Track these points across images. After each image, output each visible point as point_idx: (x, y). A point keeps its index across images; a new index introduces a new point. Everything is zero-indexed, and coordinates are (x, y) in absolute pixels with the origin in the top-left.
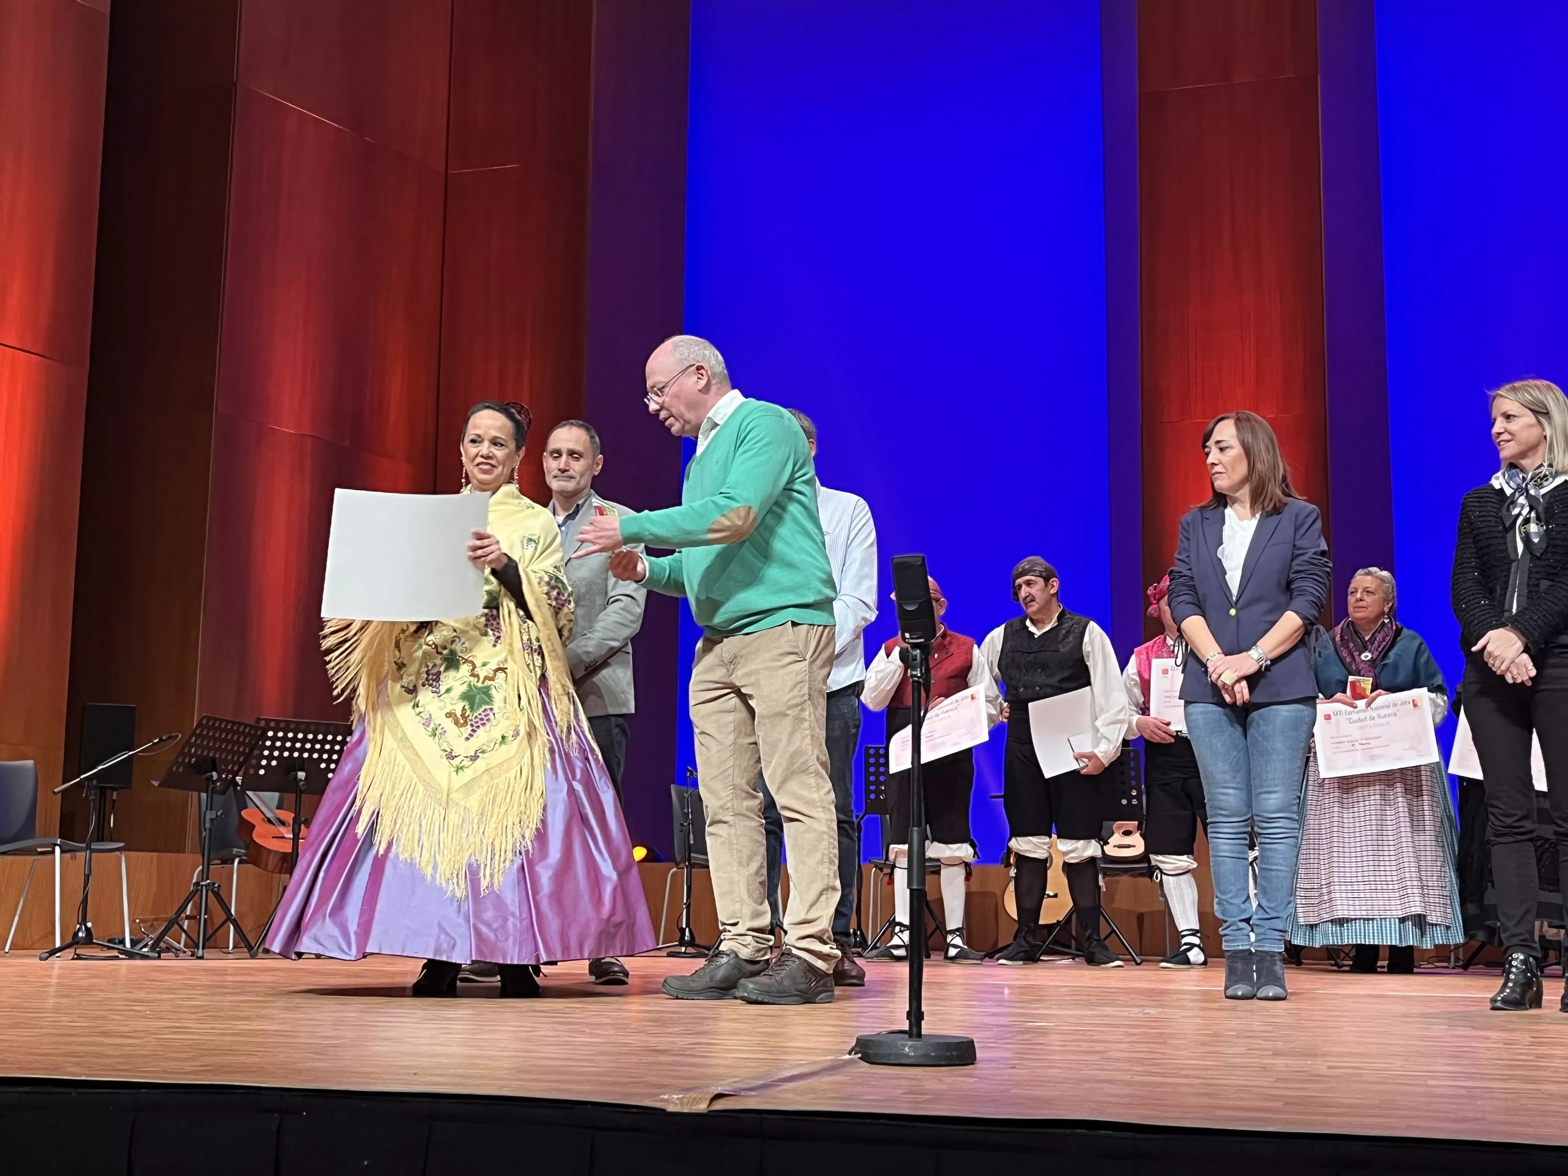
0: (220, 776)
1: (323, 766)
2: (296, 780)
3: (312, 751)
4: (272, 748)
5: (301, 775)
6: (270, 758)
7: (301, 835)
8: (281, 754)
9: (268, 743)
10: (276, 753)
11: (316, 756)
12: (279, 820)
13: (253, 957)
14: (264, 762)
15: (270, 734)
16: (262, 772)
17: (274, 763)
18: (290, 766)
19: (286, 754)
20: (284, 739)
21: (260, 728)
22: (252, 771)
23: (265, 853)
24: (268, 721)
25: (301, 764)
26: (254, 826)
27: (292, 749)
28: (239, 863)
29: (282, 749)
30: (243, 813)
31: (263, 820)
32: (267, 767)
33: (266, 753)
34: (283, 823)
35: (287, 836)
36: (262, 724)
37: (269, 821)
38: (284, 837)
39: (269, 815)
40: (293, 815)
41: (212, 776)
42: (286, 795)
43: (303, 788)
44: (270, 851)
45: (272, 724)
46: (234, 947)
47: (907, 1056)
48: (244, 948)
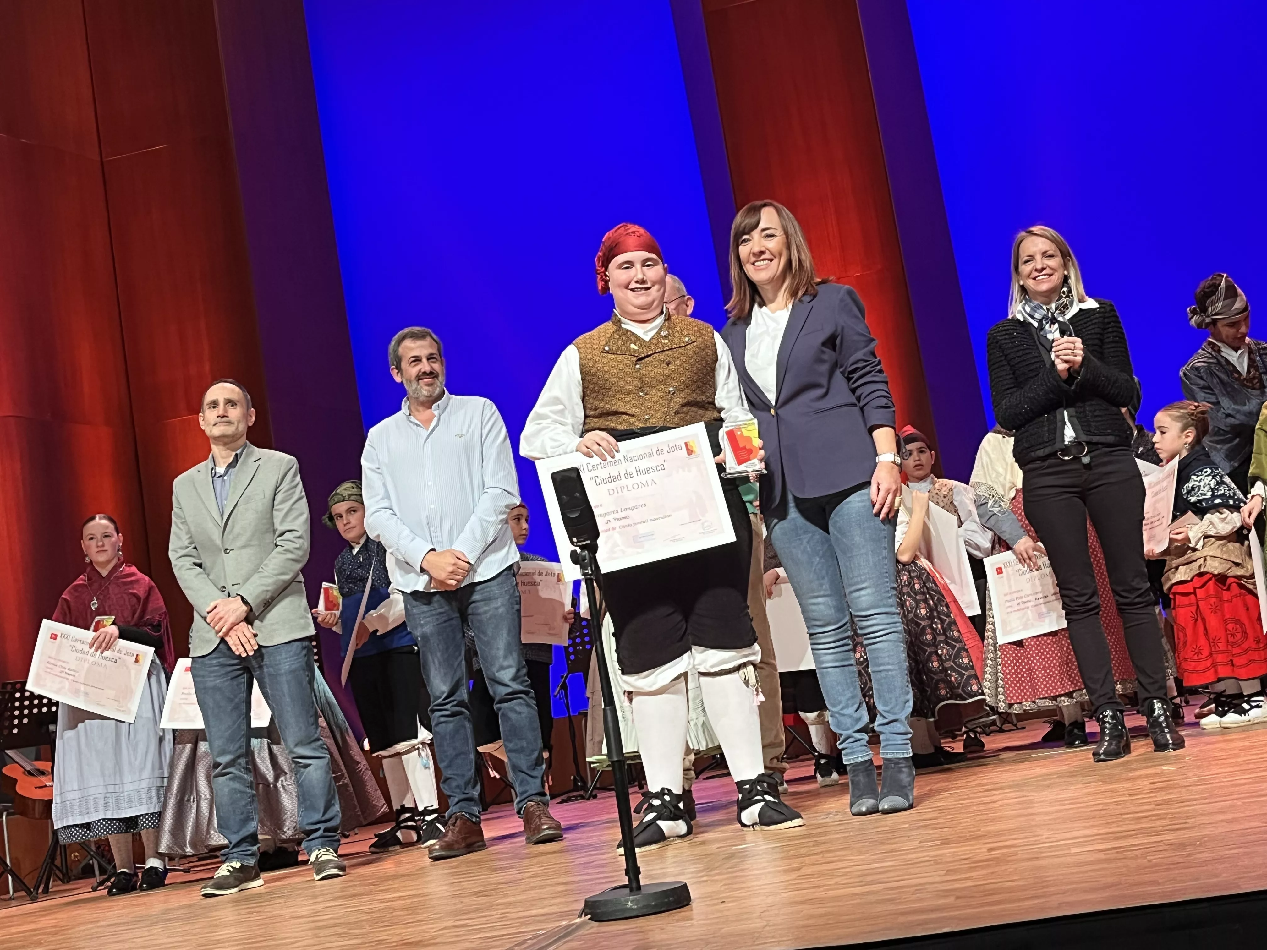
2: (49, 732)
4: (21, 708)
6: (21, 717)
8: (31, 712)
9: (17, 704)
10: (26, 712)
12: (38, 770)
13: (34, 900)
14: (16, 722)
15: (18, 695)
16: (15, 731)
17: (25, 721)
18: (41, 721)
19: (35, 711)
21: (7, 692)
22: (6, 732)
23: (30, 802)
24: (14, 684)
26: (16, 781)
27: (40, 706)
28: (7, 816)
29: (31, 707)
30: (4, 770)
31: (24, 773)
32: (20, 726)
33: (17, 713)
34: (42, 773)
36: (9, 687)
37: (30, 773)
38: (46, 786)
39: (28, 767)
42: (41, 747)
44: (34, 800)
45: (18, 686)
46: (14, 891)
47: (631, 909)
48: (23, 893)
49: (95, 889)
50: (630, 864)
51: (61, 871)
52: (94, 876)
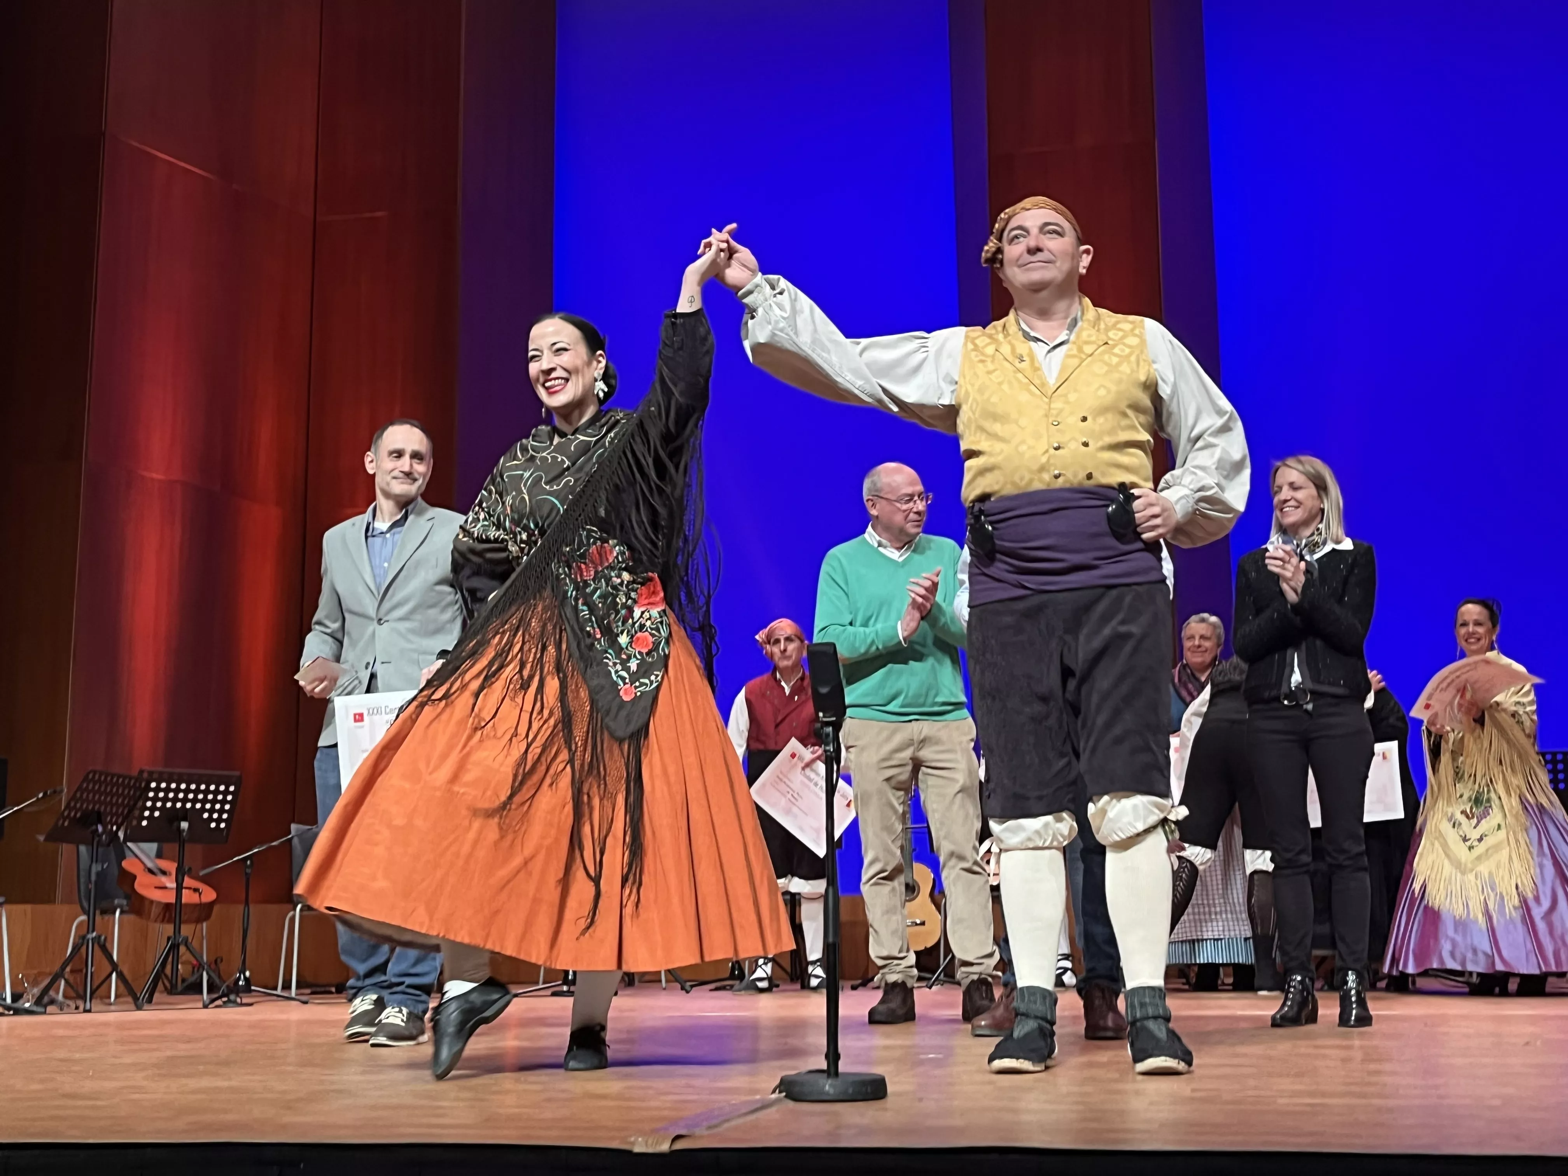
0: (104, 828)
1: (206, 816)
2: (179, 830)
3: (195, 801)
4: (155, 799)
5: (184, 825)
6: (153, 809)
7: (185, 885)
8: (164, 805)
9: (151, 794)
10: (159, 804)
11: (198, 806)
12: (161, 870)
13: (139, 1008)
14: (147, 813)
15: (153, 785)
16: (144, 823)
17: (157, 814)
18: (173, 816)
19: (169, 805)
20: (167, 790)
21: (143, 779)
22: (135, 823)
23: (147, 903)
24: (151, 773)
25: (184, 814)
26: (135, 877)
27: (175, 800)
28: (121, 913)
29: (165, 800)
30: (124, 864)
31: (144, 870)
32: (150, 818)
33: (149, 804)
34: (164, 873)
35: (169, 885)
36: (145, 775)
37: (151, 871)
38: (165, 888)
39: (150, 865)
40: (176, 865)
41: (97, 830)
43: (186, 838)
44: (152, 902)
45: (155, 776)
46: (117, 997)
47: (828, 1094)
48: (130, 999)
49: (205, 1006)
50: (832, 1048)
51: (170, 982)
52: (201, 992)
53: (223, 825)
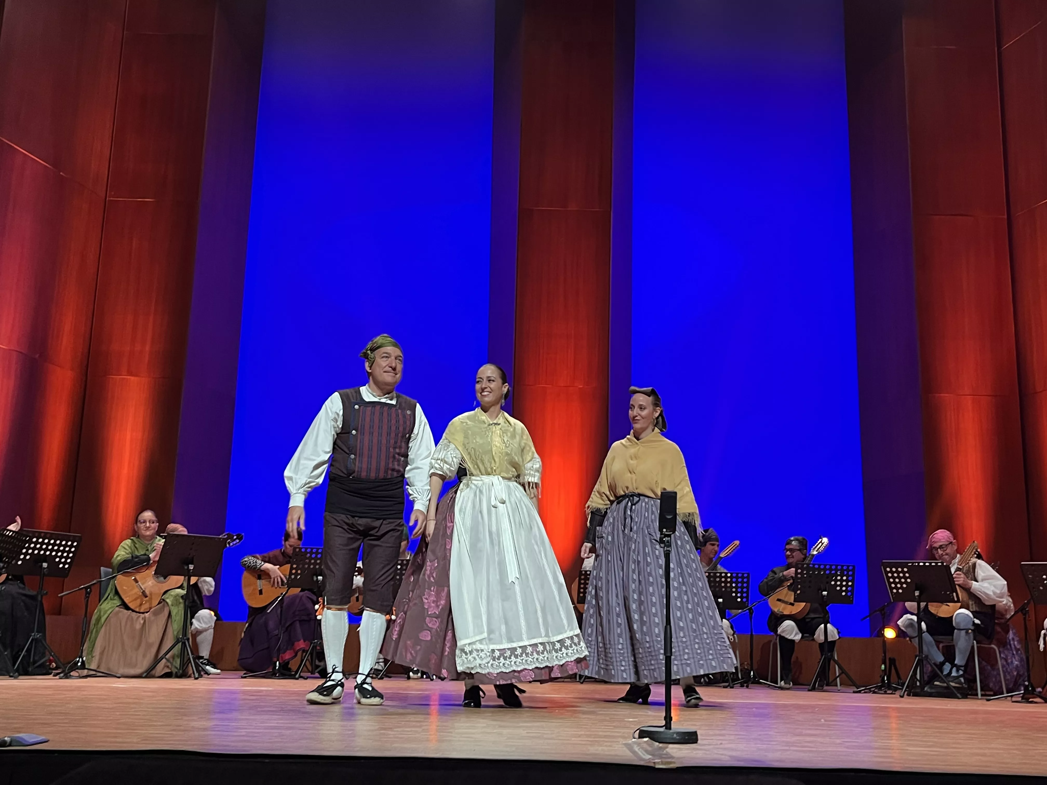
1: (57, 560)
2: (41, 568)
3: (52, 550)
4: (28, 548)
5: (45, 565)
6: (26, 554)
8: (33, 552)
9: (26, 545)
10: (30, 551)
11: (54, 553)
14: (22, 557)
16: (20, 563)
17: (28, 557)
18: (38, 559)
19: (36, 552)
25: (45, 558)
27: (40, 549)
29: (34, 549)
32: (24, 560)
33: (24, 551)
43: (46, 573)
53: (67, 566)
